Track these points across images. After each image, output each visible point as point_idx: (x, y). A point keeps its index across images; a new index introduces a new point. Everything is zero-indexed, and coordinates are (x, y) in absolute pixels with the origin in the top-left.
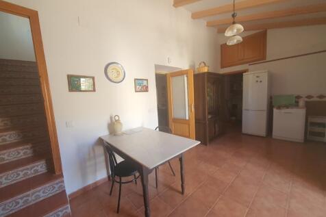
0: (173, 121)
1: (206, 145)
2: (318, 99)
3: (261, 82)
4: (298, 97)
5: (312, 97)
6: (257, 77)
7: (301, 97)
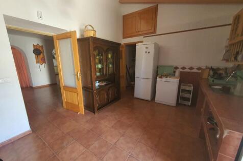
0: (64, 89)
1: (94, 113)
2: (189, 71)
3: (149, 53)
4: (176, 68)
5: (186, 68)
6: (147, 48)
7: (178, 68)
